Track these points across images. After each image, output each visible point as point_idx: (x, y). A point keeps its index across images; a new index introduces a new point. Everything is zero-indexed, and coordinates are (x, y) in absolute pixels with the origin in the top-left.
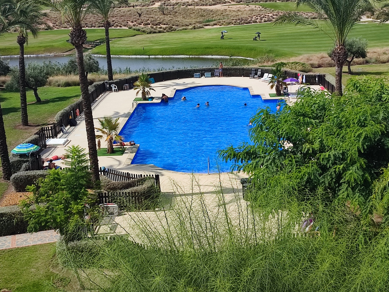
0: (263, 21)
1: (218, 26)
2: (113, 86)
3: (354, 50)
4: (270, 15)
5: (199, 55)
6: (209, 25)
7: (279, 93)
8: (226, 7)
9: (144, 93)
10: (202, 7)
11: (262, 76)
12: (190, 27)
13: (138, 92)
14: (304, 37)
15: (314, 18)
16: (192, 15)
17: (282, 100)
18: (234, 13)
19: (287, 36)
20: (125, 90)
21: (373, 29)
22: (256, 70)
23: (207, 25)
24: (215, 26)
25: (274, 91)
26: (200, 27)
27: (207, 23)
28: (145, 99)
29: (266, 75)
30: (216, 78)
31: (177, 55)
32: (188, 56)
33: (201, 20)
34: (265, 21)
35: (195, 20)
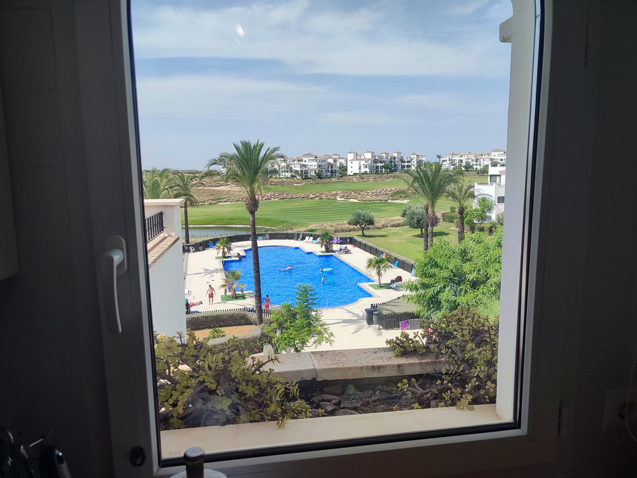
0: (264, 199)
1: (229, 203)
2: (191, 248)
3: (366, 219)
4: (269, 195)
5: (225, 225)
6: (221, 202)
7: (327, 250)
8: (230, 189)
9: (224, 253)
10: (211, 188)
11: (303, 239)
12: (207, 203)
13: (218, 252)
14: (302, 211)
15: (303, 198)
16: (204, 194)
17: (332, 255)
18: (237, 193)
19: (289, 210)
20: (199, 251)
21: (350, 206)
22: (298, 235)
23: (219, 202)
24: (226, 203)
25: (324, 249)
26: (215, 204)
27: (219, 200)
28: (225, 257)
29: (307, 238)
30: (267, 241)
31: (206, 225)
32: (216, 226)
33: (212, 198)
34: (266, 200)
35: (208, 198)
